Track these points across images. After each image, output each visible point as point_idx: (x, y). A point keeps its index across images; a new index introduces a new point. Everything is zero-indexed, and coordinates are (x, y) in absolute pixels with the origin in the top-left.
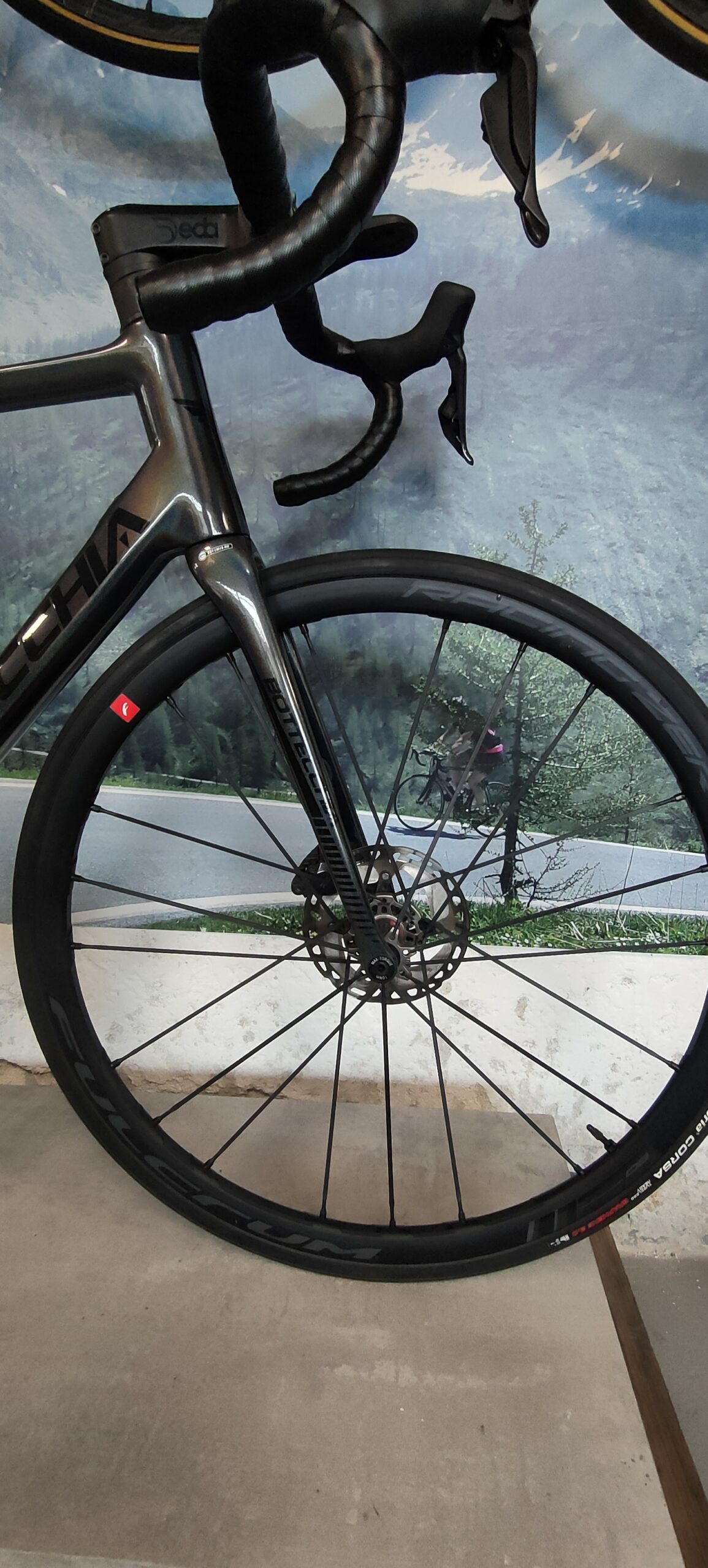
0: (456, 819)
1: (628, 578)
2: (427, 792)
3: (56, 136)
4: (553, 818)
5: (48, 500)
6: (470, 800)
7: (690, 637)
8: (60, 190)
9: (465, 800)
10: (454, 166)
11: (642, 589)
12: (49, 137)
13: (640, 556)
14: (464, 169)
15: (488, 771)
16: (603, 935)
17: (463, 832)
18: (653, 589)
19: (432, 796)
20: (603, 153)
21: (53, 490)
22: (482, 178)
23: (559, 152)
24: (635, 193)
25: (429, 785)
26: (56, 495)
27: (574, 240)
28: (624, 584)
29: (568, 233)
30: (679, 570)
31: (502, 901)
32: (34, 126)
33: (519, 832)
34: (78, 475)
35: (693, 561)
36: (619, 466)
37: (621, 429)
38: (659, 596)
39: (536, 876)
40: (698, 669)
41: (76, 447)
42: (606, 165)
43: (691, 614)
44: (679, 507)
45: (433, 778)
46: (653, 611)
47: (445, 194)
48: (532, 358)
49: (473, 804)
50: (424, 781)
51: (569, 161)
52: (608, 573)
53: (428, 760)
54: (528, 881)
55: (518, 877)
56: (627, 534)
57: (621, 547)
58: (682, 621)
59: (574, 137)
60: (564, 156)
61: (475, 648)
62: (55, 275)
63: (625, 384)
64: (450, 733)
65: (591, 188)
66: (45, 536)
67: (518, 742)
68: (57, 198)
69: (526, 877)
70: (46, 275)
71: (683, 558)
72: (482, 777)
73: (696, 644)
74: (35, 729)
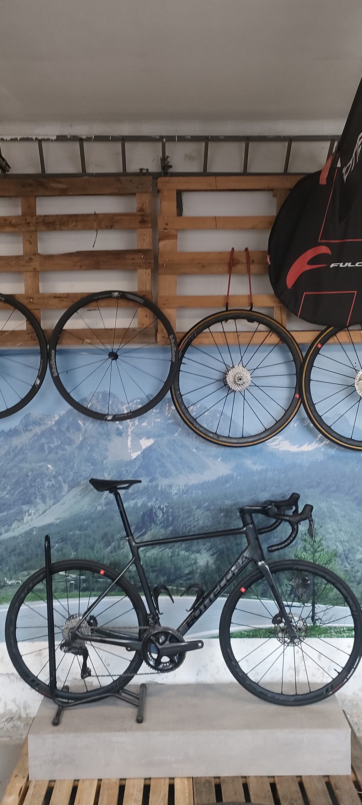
0: (298, 602)
1: (339, 538)
2: (290, 594)
3: (194, 439)
4: (324, 601)
5: (188, 522)
6: (302, 596)
7: (356, 552)
8: (194, 450)
9: (300, 596)
10: (291, 445)
11: (342, 540)
12: (193, 439)
13: (341, 532)
14: (293, 445)
15: (306, 588)
16: (341, 634)
17: (300, 605)
18: (345, 541)
19: (291, 596)
20: (325, 442)
21: (189, 520)
22: (297, 447)
23: (315, 442)
24: (333, 450)
25: (290, 593)
26: (191, 521)
27: (319, 461)
28: (338, 539)
29: (318, 459)
30: (351, 535)
31: (312, 625)
32: (189, 437)
33: (316, 605)
34: (197, 515)
35: (354, 533)
36: (334, 511)
37: (334, 503)
38: (347, 541)
39: (321, 617)
40: (359, 560)
41: (196, 509)
42: (325, 444)
43: (355, 546)
44: (350, 520)
45: (291, 591)
46: (346, 546)
47: (288, 451)
48: (311, 487)
49: (303, 597)
50: (289, 592)
51: (317, 444)
52: (334, 536)
53: (290, 586)
54: (319, 618)
55: (316, 618)
56: (337, 527)
57: (336, 530)
58: (353, 548)
59: (318, 439)
60: (316, 443)
61: (301, 557)
62: (192, 469)
63: (334, 492)
64: (296, 578)
65: (323, 450)
66: (187, 531)
67: (314, 581)
68: (194, 452)
69: (318, 618)
70: (190, 469)
71: (352, 532)
72: (304, 590)
73: (357, 553)
74: (181, 582)
